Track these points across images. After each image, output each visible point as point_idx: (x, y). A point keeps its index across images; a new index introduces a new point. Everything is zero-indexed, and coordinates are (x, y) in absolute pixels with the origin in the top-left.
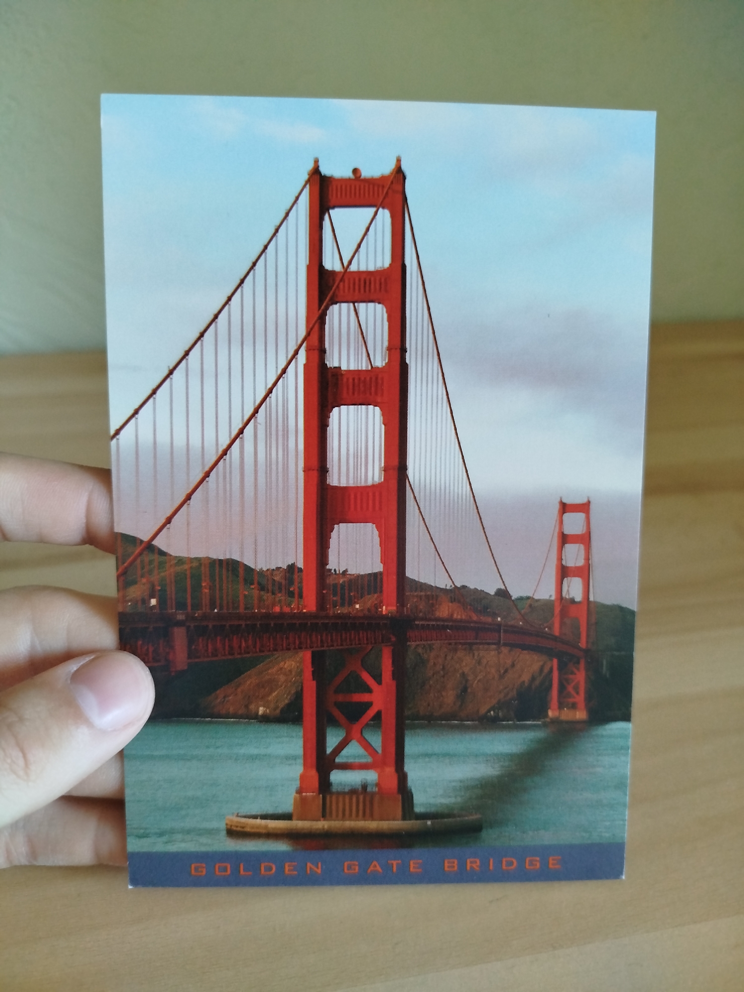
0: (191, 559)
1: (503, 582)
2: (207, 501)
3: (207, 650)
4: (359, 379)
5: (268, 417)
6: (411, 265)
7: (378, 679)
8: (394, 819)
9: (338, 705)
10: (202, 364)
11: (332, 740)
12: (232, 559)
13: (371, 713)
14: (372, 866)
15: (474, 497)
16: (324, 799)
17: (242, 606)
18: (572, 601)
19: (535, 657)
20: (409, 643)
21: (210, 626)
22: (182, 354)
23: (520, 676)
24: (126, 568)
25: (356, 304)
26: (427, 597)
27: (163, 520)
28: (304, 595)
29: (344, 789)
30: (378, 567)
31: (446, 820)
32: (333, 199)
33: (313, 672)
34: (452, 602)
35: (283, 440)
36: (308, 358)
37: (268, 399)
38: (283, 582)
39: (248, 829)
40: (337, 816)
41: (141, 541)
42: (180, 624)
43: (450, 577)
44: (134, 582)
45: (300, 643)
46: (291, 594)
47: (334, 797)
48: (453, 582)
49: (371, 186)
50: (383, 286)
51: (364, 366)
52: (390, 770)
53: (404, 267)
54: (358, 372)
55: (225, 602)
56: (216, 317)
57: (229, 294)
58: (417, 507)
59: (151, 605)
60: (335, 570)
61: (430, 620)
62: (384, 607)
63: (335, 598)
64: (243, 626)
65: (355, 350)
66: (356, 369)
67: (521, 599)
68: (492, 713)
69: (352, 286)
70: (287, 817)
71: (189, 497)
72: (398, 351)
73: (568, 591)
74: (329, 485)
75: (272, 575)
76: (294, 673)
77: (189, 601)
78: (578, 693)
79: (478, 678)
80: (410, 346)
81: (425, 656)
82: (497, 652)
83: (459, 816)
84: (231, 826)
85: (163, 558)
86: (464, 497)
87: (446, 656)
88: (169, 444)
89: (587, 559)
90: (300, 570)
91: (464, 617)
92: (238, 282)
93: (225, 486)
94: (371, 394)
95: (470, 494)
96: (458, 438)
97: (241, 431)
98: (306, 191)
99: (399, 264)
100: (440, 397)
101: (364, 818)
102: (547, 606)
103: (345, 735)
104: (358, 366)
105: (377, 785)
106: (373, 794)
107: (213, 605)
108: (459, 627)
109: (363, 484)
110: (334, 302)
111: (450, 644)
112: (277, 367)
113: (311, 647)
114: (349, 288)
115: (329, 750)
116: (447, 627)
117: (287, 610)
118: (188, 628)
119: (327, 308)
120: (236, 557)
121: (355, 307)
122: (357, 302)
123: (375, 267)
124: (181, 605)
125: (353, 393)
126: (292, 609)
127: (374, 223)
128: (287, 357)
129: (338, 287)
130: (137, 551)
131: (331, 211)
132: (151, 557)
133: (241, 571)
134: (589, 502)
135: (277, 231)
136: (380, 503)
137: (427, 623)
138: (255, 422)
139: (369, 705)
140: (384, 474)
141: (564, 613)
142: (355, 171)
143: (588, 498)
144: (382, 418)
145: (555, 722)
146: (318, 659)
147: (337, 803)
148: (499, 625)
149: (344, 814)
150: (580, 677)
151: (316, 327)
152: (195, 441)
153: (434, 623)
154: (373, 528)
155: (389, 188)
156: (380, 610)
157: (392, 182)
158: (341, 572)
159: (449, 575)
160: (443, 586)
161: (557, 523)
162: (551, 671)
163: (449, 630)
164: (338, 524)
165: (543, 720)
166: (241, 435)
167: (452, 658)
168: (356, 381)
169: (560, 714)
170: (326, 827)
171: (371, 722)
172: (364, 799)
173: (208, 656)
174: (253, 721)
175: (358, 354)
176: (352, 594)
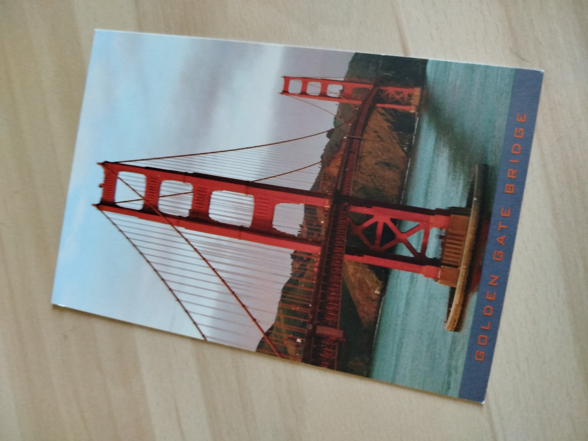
0: (278, 312)
1: (323, 133)
2: (247, 297)
3: (334, 316)
4: (197, 200)
5: (209, 253)
6: (147, 164)
7: (369, 217)
8: (468, 222)
9: (382, 244)
10: (177, 283)
11: (405, 252)
12: (282, 290)
13: (391, 225)
14: (500, 242)
15: (270, 144)
16: (445, 264)
17: (310, 290)
18: (342, 91)
19: (373, 117)
20: (350, 195)
21: (319, 311)
22: (170, 292)
23: (384, 129)
24: (277, 351)
25: (160, 196)
26: (324, 180)
27: (253, 323)
28: (310, 252)
29: (440, 250)
30: (302, 206)
31: (475, 187)
32: (109, 199)
33: (358, 256)
34: (329, 165)
37: (200, 252)
38: (301, 263)
39: (457, 317)
40: (458, 258)
41: (263, 338)
42: (314, 328)
44: (286, 348)
45: (339, 260)
46: (308, 260)
47: (445, 258)
48: (318, 163)
49: (108, 179)
50: (154, 180)
51: (190, 197)
52: (432, 219)
53: (147, 168)
54: (194, 200)
55: (307, 299)
56: (155, 270)
57: (146, 261)
58: (271, 178)
59: (301, 342)
60: (299, 232)
61: (338, 180)
62: (326, 206)
63: (315, 235)
64: (323, 291)
65: (182, 200)
66: (192, 201)
67: (335, 123)
69: (151, 197)
70: (452, 291)
71: (244, 306)
72: (187, 177)
73: (335, 93)
74: (250, 227)
75: (295, 268)
76: (356, 267)
77: (302, 320)
78: (402, 92)
79: (380, 154)
80: (185, 170)
81: (360, 186)
82: (366, 141)
83: (474, 178)
84: (453, 328)
85: (275, 329)
87: (362, 173)
89: (317, 80)
90: (295, 252)
91: (340, 159)
92: (140, 255)
93: (240, 285)
94: (205, 195)
95: (268, 147)
96: (236, 150)
97: (214, 269)
98: (105, 212)
99: (145, 170)
100: (214, 157)
101: (463, 241)
102: (342, 107)
103: (403, 244)
104: (190, 200)
105: (441, 229)
106: (447, 232)
107: (306, 306)
108: (346, 163)
109: (253, 207)
110: (156, 207)
111: (355, 170)
112: (184, 244)
113: (342, 254)
115: (411, 255)
116: (344, 170)
117: (317, 264)
118: (318, 324)
119: (159, 211)
120: (281, 287)
122: (159, 194)
123: (145, 183)
124: (304, 325)
125: (204, 205)
126: (317, 261)
127: (124, 180)
128: (180, 237)
129: (151, 204)
130: (269, 342)
131: (116, 202)
132: (272, 335)
133: (290, 286)
135: (120, 230)
136: (264, 199)
138: (210, 261)
139: (385, 226)
140: (250, 194)
141: (348, 97)
142: (101, 186)
143: (282, 77)
144: (219, 191)
145: (419, 109)
146: (350, 251)
147: (449, 256)
148: (349, 138)
149: (458, 254)
150: (391, 90)
151: (168, 219)
152: (215, 295)
153: (341, 178)
154: (278, 206)
155: (110, 171)
156: (327, 209)
157: (108, 168)
158: (300, 228)
159: (313, 165)
160: (319, 169)
161: (292, 96)
162: (384, 108)
163: (347, 170)
164: (272, 225)
165: (416, 117)
166: (215, 270)
167: (364, 169)
168: (198, 202)
169: (414, 105)
170: (465, 267)
171: (397, 226)
172: (450, 239)
173: (337, 317)
174: (383, 299)
175: (185, 199)
176: (314, 224)
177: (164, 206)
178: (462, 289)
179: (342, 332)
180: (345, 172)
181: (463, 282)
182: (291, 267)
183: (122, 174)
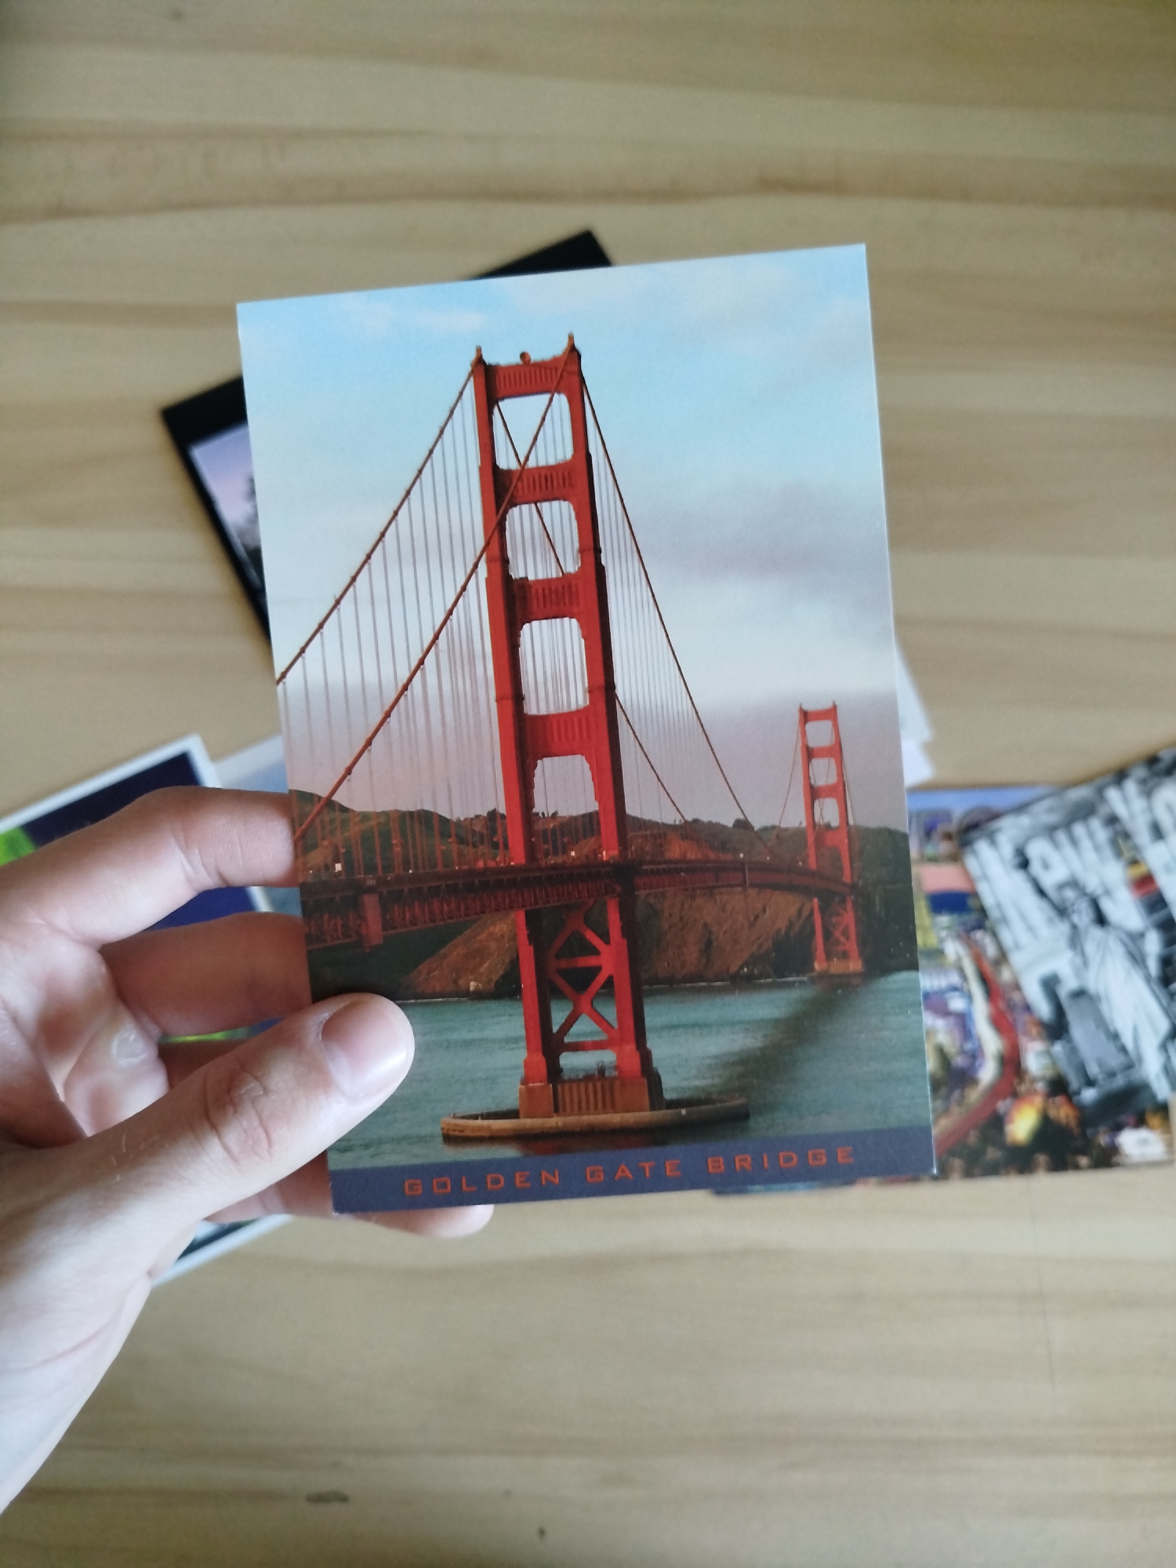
0: (378, 814)
1: (742, 811)
2: (389, 745)
3: (404, 919)
4: (550, 589)
5: (450, 642)
6: (597, 453)
7: (605, 937)
8: (641, 1110)
9: (561, 972)
10: (371, 589)
11: (558, 1016)
12: (423, 810)
13: (601, 979)
14: (620, 1171)
15: (697, 713)
16: (555, 1089)
17: (440, 863)
18: (828, 827)
19: (791, 898)
20: (636, 893)
21: (406, 890)
22: (347, 580)
23: (774, 922)
25: (538, 504)
26: (654, 836)
27: (342, 772)
28: (510, 846)
29: (578, 1075)
30: (593, 806)
31: (703, 1108)
32: (501, 386)
33: (529, 935)
34: (683, 840)
35: (470, 667)
36: (489, 571)
37: (448, 622)
38: (485, 831)
39: (468, 1133)
40: (572, 1110)
41: (320, 798)
42: (371, 890)
43: (678, 810)
44: (315, 846)
45: (511, 902)
46: (495, 846)
47: (566, 1087)
48: (683, 817)
49: (543, 371)
50: (567, 480)
51: (554, 573)
52: (630, 1048)
53: (589, 457)
54: (549, 581)
55: (420, 862)
56: (383, 535)
57: (395, 508)
58: (631, 732)
59: (336, 872)
60: (543, 814)
61: (660, 863)
62: (604, 853)
63: (546, 846)
64: (444, 887)
65: (542, 556)
66: (545, 577)
67: (765, 829)
68: (746, 970)
69: (531, 484)
70: (513, 1114)
71: (369, 743)
72: (592, 552)
74: (527, 715)
75: (471, 824)
76: (506, 938)
77: (379, 863)
78: (848, 939)
79: (725, 928)
80: (605, 545)
81: (658, 907)
82: (743, 895)
83: (721, 1101)
84: (448, 1131)
85: (344, 816)
86: (686, 715)
87: (683, 904)
88: (342, 684)
89: (841, 774)
90: (503, 816)
91: (699, 857)
92: (403, 493)
93: (408, 725)
94: (565, 605)
95: (692, 711)
96: (671, 646)
97: (422, 662)
98: (471, 385)
99: (583, 453)
100: (645, 599)
101: (605, 1110)
102: (798, 835)
103: (572, 1008)
104: (547, 575)
105: (617, 1068)
106: (613, 1079)
107: (406, 864)
108: (693, 868)
109: (565, 709)
110: (512, 504)
111: (686, 890)
112: (455, 585)
113: (524, 906)
114: (529, 486)
115: (555, 1029)
116: (681, 870)
117: (491, 864)
118: (381, 894)
119: (506, 512)
120: (428, 807)
121: (537, 507)
122: (539, 501)
123: (556, 460)
124: (370, 869)
125: (545, 606)
126: (497, 863)
127: (549, 410)
128: (465, 572)
129: (516, 487)
130: (315, 810)
131: (500, 404)
132: (332, 815)
133: (436, 824)
134: (835, 708)
135: (442, 432)
136: (588, 730)
137: (657, 866)
138: (436, 650)
139: (596, 970)
140: (590, 698)
141: (819, 841)
142: (523, 356)
143: (834, 701)
144: (580, 631)
145: (824, 976)
146: (533, 920)
147: (571, 1094)
148: (742, 863)
149: (580, 1108)
150: (848, 918)
151: (496, 535)
152: (371, 678)
153: (664, 866)
154: (582, 760)
155: (563, 371)
156: (600, 856)
157: (566, 363)
158: (550, 815)
159: (677, 808)
160: (670, 822)
161: (799, 735)
162: (812, 913)
163: (683, 874)
164: (541, 759)
165: (810, 975)
166: (421, 667)
167: (691, 906)
168: (547, 592)
169: (828, 966)
170: (560, 1124)
171: (602, 991)
172: (603, 1086)
173: (405, 926)
174: (464, 999)
175: (546, 561)
176: (565, 840)
177: (520, 518)
178: (520, 1130)
179: (381, 942)
180: (678, 871)
181: (532, 1129)
182: (472, 816)
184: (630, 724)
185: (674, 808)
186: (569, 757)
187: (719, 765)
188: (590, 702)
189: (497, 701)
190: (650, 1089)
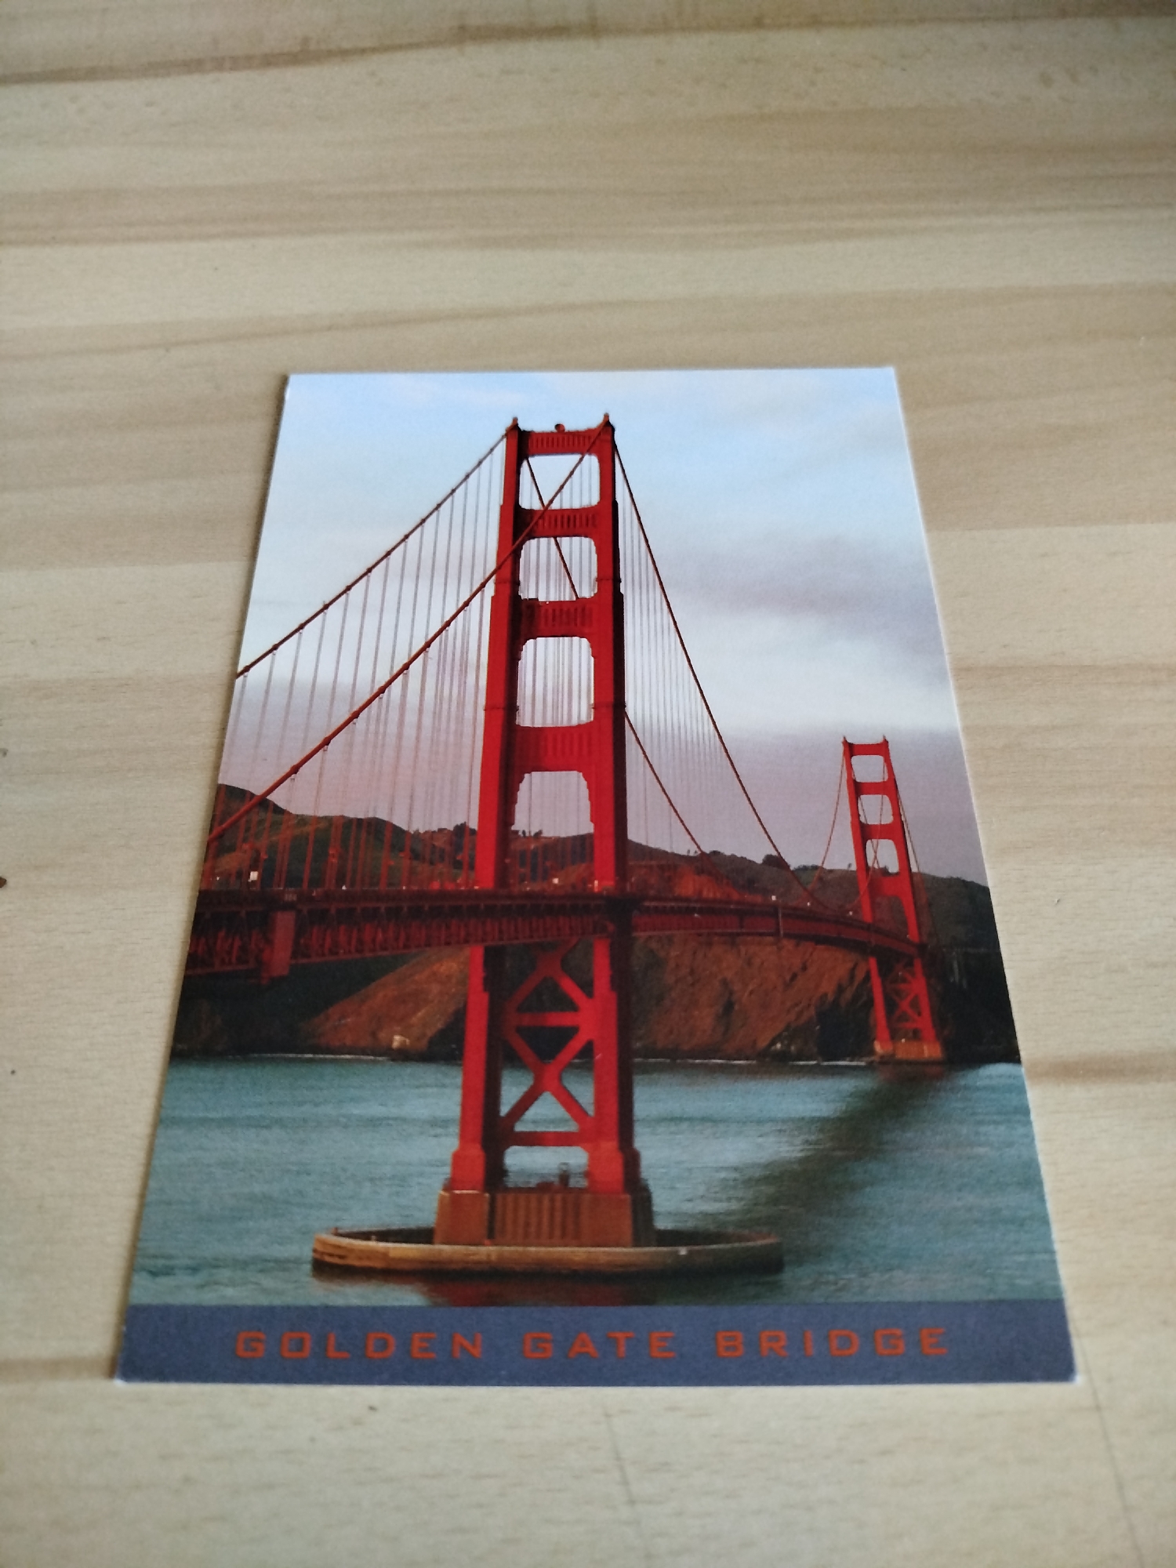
0: (319, 818)
1: (774, 846)
2: (351, 745)
3: (323, 946)
4: (561, 610)
5: (442, 652)
6: (624, 500)
7: (587, 987)
8: (617, 1245)
9: (522, 1031)
10: (366, 599)
11: (511, 1091)
12: (377, 819)
13: (576, 1044)
14: (578, 1342)
15: (720, 737)
16: (493, 1202)
17: (383, 880)
18: (884, 872)
19: (840, 955)
20: (635, 934)
21: (333, 910)
22: (343, 588)
23: (817, 986)
24: (224, 830)
25: (558, 539)
26: (661, 868)
27: (287, 769)
28: (477, 866)
29: (529, 1182)
30: (588, 828)
31: (713, 1246)
32: (533, 448)
33: (485, 979)
34: (698, 874)
35: (461, 674)
36: (497, 591)
37: (444, 632)
38: (447, 849)
39: (352, 1261)
40: (515, 1235)
41: (252, 795)
42: (288, 907)
43: (693, 839)
44: (232, 849)
45: (467, 935)
46: (458, 865)
47: (510, 1198)
48: (699, 847)
49: (576, 437)
50: (590, 521)
51: (567, 596)
52: (610, 1146)
53: (615, 505)
54: (560, 604)
55: (359, 877)
57: (407, 533)
58: (641, 751)
59: (250, 881)
60: (524, 832)
61: (669, 900)
62: (596, 882)
63: (522, 870)
64: (383, 910)
65: (556, 580)
66: (557, 600)
67: (805, 869)
69: (553, 522)
70: (423, 1235)
71: (327, 742)
72: (610, 582)
73: (876, 858)
74: (519, 725)
75: (432, 839)
76: (454, 980)
77: (306, 876)
78: (920, 1014)
79: (751, 987)
80: (626, 576)
81: (662, 954)
82: (775, 947)
83: (740, 1239)
84: (323, 1253)
85: (278, 817)
86: (706, 738)
87: (695, 953)
88: (310, 686)
89: (897, 814)
90: (473, 832)
91: (718, 895)
92: (420, 520)
94: (576, 625)
95: (715, 736)
96: (693, 671)
97: (406, 667)
98: (503, 445)
99: (609, 503)
100: (666, 627)
101: (564, 1240)
102: (844, 878)
103: (533, 1081)
104: (560, 597)
105: (587, 1175)
106: (581, 1191)
107: (341, 879)
108: (711, 909)
109: (565, 724)
110: (531, 537)
111: (700, 935)
112: (458, 600)
113: (483, 940)
114: (550, 524)
115: (504, 1110)
116: (694, 910)
117: (450, 887)
118: (299, 913)
119: (523, 542)
120: (382, 815)
121: (556, 541)
122: (561, 536)
123: (581, 505)
124: (294, 881)
125: (554, 625)
126: (459, 885)
127: (579, 467)
128: (471, 590)
129: (536, 523)
130: (243, 809)
131: (530, 459)
132: (262, 815)
133: (388, 834)
136: (590, 746)
137: (663, 904)
138: (426, 657)
139: (573, 1031)
140: (595, 714)
141: (874, 889)
142: (558, 426)
143: (884, 737)
144: (590, 650)
145: (885, 1061)
146: (493, 958)
147: (516, 1210)
148: (775, 907)
150: (917, 986)
151: (509, 562)
152: (346, 678)
153: (673, 904)
154: (579, 777)
155: (596, 438)
156: (590, 885)
157: (599, 434)
158: (532, 834)
159: (692, 837)
160: (683, 852)
161: (844, 768)
162: (868, 977)
163: (696, 915)
164: (529, 773)
165: (867, 1059)
166: (405, 671)
167: (705, 956)
168: (558, 613)
169: (894, 1050)
170: (493, 1258)
171: (577, 1061)
172: (564, 1201)
173: (323, 955)
174: (380, 1059)
175: (560, 586)
176: (548, 864)
177: (537, 551)
178: (432, 1262)
180: (691, 911)
181: (451, 1262)
182: (435, 828)
183: (592, 462)
184: (639, 743)
185: (689, 837)
186: (564, 773)
187: (746, 793)
188: (594, 718)
189: (485, 710)
190: (635, 1212)
